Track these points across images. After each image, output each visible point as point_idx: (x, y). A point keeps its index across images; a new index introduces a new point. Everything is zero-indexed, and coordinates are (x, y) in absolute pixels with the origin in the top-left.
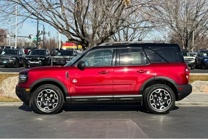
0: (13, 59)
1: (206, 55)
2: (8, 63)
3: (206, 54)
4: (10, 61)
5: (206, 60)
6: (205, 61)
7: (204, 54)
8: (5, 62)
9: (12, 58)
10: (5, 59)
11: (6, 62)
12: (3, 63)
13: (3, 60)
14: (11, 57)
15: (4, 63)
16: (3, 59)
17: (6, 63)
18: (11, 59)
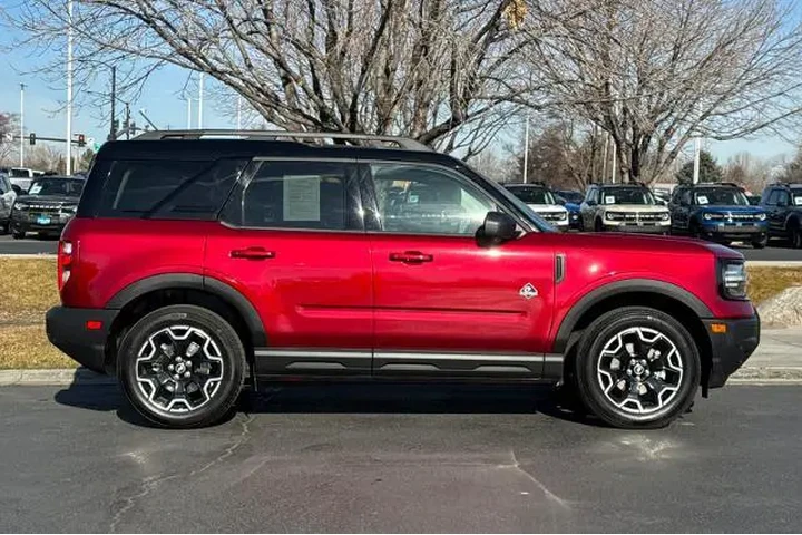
0: (70, 211)
1: (706, 201)
2: (54, 225)
3: (705, 198)
4: (63, 216)
5: (708, 217)
6: (706, 220)
7: (699, 198)
8: (44, 221)
9: (67, 208)
10: (42, 210)
11: (48, 221)
12: (36, 223)
13: (38, 212)
14: (64, 205)
15: (40, 224)
16: (39, 209)
17: (47, 225)
18: (64, 211)
